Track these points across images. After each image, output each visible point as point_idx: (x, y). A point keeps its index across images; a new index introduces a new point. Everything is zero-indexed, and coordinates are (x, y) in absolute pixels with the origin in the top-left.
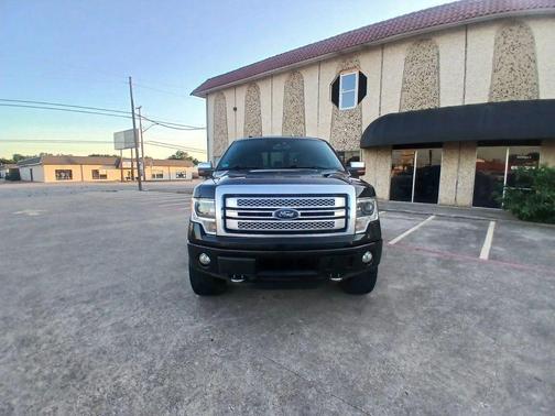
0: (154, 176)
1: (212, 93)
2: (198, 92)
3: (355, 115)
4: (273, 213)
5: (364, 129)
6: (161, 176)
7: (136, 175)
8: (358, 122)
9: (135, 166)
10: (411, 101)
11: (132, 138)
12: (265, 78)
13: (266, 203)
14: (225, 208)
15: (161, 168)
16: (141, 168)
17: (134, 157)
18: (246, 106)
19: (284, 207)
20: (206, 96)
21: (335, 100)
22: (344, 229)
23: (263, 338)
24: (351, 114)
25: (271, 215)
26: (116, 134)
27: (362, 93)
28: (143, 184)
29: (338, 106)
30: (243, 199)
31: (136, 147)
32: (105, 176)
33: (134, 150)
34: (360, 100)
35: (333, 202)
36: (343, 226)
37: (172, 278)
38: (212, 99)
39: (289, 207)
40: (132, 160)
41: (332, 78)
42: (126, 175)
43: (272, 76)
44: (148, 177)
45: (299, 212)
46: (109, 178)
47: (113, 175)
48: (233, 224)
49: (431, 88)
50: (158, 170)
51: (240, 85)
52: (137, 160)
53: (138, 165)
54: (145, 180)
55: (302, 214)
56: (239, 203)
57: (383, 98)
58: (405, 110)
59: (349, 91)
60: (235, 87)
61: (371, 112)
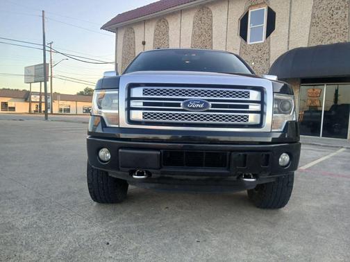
0: (61, 110)
1: (122, 27)
2: (107, 27)
3: (263, 49)
4: (182, 102)
5: (272, 62)
6: (68, 110)
7: (43, 108)
8: (266, 56)
9: (43, 100)
10: (320, 35)
11: (42, 73)
12: (173, 14)
13: (174, 93)
14: (129, 99)
15: (69, 103)
16: (49, 101)
17: (43, 91)
18: (155, 40)
19: (193, 97)
20: (116, 30)
21: (243, 34)
22: (260, 126)
23: (165, 244)
24: (259, 48)
25: (178, 105)
26: (26, 68)
27: (271, 27)
28: (49, 116)
29: (246, 40)
30: (149, 88)
31: (45, 81)
32: (13, 109)
33: (43, 83)
34: (268, 35)
35: (248, 95)
36: (258, 122)
37: (69, 188)
38: (121, 34)
39: (200, 98)
40: (40, 94)
41: (241, 13)
42: (34, 108)
43: (181, 11)
44: (56, 110)
45: (210, 103)
46: (17, 111)
47: (21, 107)
48: (137, 115)
49: (341, 22)
50: (65, 104)
51: (149, 20)
52: (46, 94)
53: (46, 99)
54: (52, 113)
55: (213, 106)
56: (145, 92)
57: (291, 33)
58: (313, 45)
59: (257, 26)
60: (145, 22)
61: (279, 46)
